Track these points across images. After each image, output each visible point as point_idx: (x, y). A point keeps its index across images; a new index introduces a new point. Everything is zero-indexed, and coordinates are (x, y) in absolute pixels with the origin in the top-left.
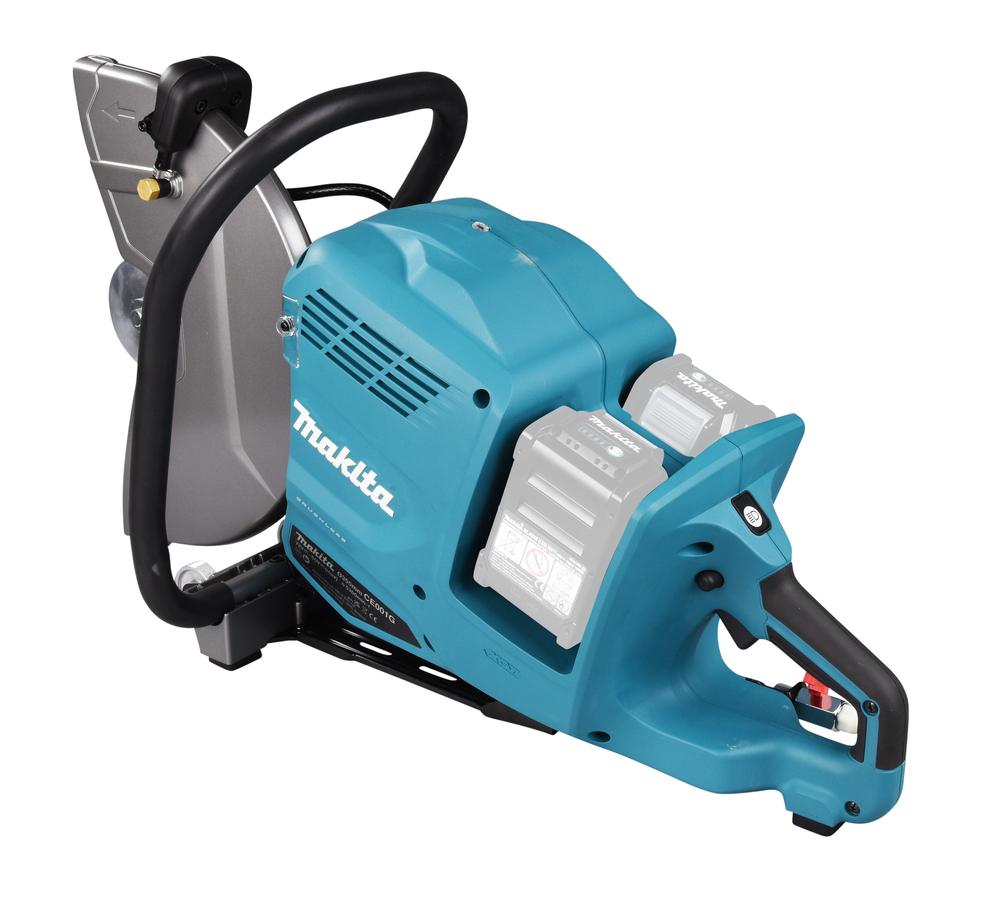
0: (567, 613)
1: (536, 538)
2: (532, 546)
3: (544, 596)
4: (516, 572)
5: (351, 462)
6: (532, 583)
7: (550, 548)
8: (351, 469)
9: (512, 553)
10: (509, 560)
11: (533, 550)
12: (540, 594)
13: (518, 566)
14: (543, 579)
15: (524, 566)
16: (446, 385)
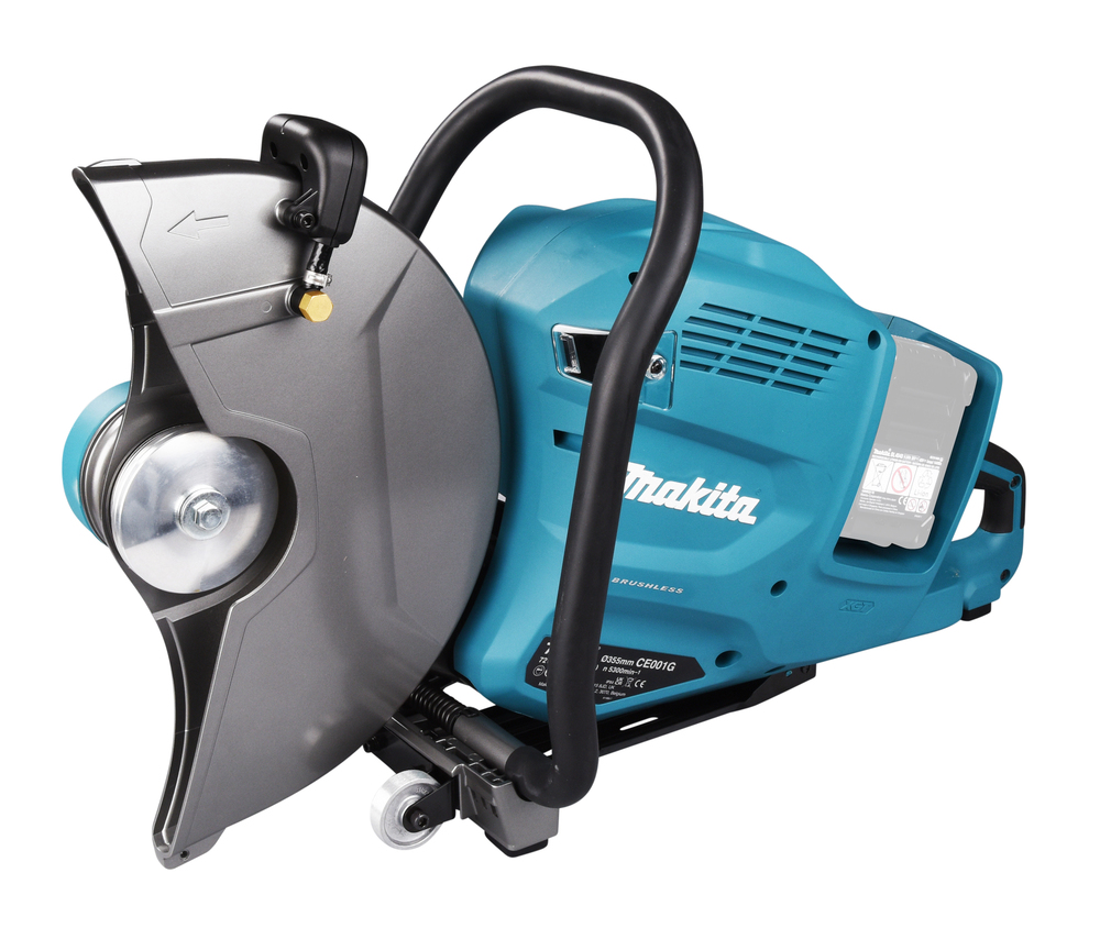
1: (901, 456)
2: (898, 465)
3: (906, 509)
4: (883, 501)
5: (706, 491)
6: (896, 503)
7: (914, 458)
8: (701, 501)
10: (877, 493)
11: (898, 470)
12: (902, 508)
13: (885, 495)
14: (905, 493)
15: (890, 491)
16: (844, 341)
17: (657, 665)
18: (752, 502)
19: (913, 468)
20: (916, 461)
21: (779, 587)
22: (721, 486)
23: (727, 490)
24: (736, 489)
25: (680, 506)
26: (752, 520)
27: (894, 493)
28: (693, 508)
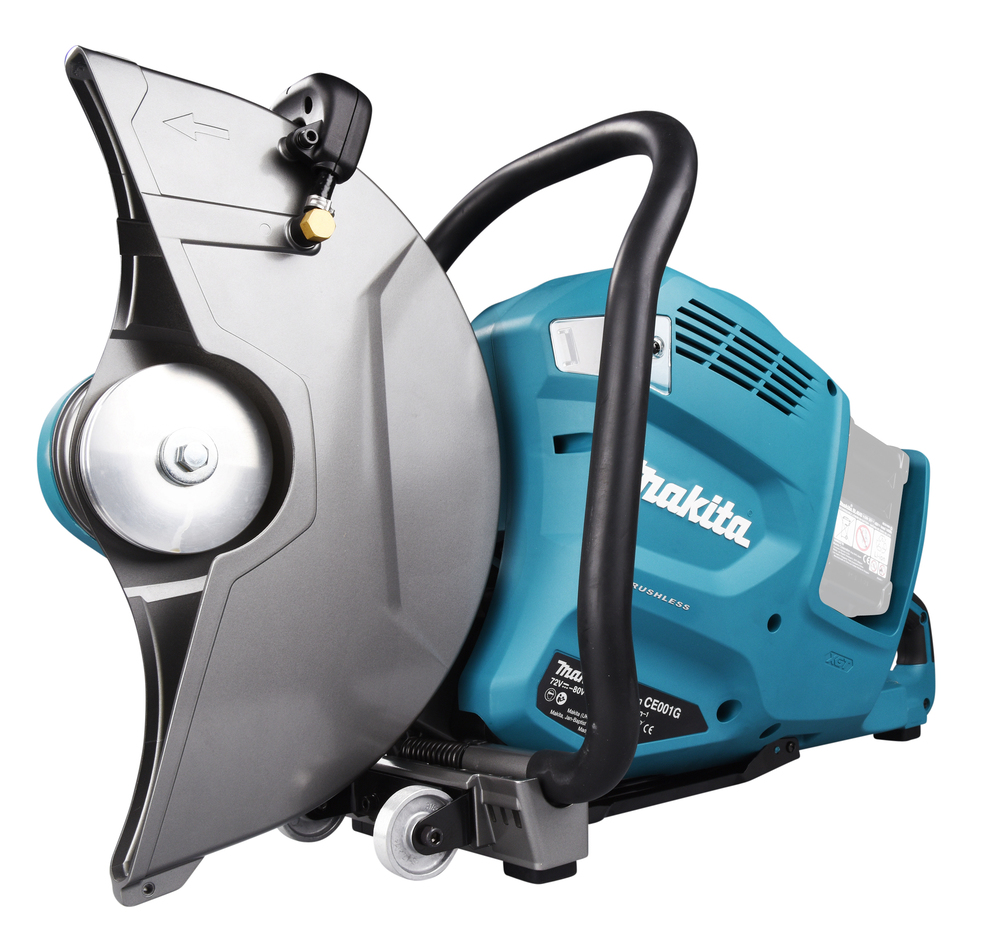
0: (884, 577)
1: (861, 514)
2: (859, 523)
4: (851, 555)
6: (861, 560)
7: (871, 520)
8: (701, 511)
9: (846, 537)
10: (846, 546)
11: (859, 528)
12: (866, 566)
13: (851, 549)
15: (856, 547)
17: (663, 708)
18: (746, 524)
19: (871, 530)
20: (873, 524)
21: (774, 622)
22: (718, 499)
23: (722, 504)
24: (730, 505)
25: (681, 512)
26: (746, 543)
27: (858, 549)
28: (694, 518)
